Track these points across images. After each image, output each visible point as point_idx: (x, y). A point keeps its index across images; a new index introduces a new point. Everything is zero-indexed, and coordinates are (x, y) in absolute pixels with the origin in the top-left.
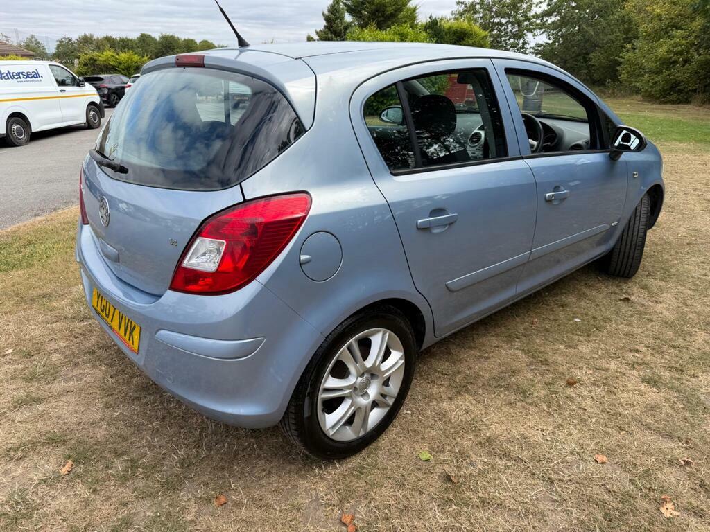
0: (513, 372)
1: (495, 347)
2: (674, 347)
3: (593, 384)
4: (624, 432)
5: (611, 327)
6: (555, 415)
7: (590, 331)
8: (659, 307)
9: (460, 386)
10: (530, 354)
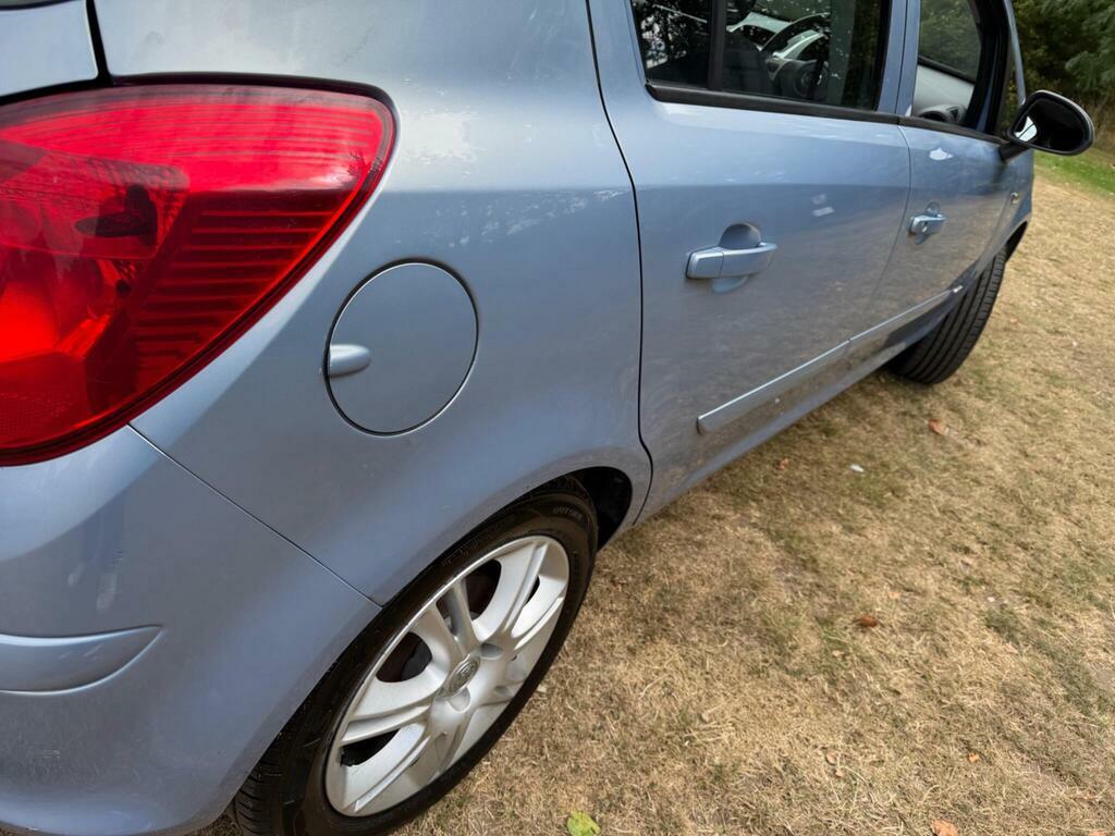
0: (755, 587)
1: (714, 517)
2: (1025, 547)
3: (906, 628)
4: (977, 757)
5: (914, 488)
6: (845, 705)
7: (882, 496)
8: (984, 455)
9: (652, 618)
10: (782, 543)
